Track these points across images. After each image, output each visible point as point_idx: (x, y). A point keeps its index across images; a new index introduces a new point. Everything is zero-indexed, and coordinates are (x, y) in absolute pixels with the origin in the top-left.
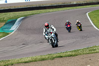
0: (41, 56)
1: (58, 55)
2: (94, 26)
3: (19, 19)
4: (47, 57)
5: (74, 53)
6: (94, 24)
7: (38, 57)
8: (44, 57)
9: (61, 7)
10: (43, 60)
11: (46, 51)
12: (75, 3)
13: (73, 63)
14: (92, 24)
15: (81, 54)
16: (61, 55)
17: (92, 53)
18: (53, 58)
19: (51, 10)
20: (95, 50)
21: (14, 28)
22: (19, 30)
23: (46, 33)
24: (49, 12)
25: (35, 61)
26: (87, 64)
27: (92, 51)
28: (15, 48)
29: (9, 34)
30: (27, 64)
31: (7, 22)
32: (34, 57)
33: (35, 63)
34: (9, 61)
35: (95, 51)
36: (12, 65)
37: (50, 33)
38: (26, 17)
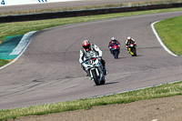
0: (68, 102)
1: (99, 101)
2: (165, 47)
3: (26, 35)
4: (78, 104)
5: (127, 97)
6: (165, 45)
7: (63, 104)
8: (73, 104)
9: (104, 13)
10: (71, 109)
11: (76, 93)
12: (130, 5)
13: (127, 116)
14: (162, 44)
15: (140, 99)
16: (105, 100)
17: (162, 97)
18: (90, 107)
19: (86, 18)
20: (167, 91)
21: (18, 50)
22: (26, 54)
23: (85, 59)
24: (83, 22)
25: (57, 111)
26: (152, 117)
27: (161, 93)
28: (20, 87)
29: (8, 62)
30: (41, 118)
31: (5, 40)
32: (55, 104)
33: (57, 114)
34: (9, 111)
35: (167, 94)
36: (14, 118)
37: (92, 58)
38: (40, 31)
